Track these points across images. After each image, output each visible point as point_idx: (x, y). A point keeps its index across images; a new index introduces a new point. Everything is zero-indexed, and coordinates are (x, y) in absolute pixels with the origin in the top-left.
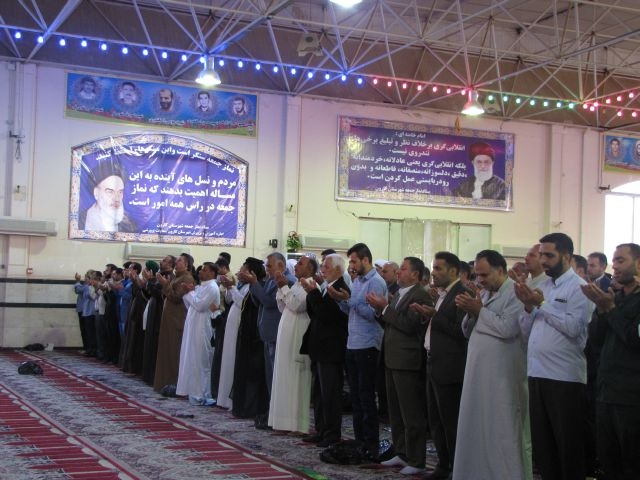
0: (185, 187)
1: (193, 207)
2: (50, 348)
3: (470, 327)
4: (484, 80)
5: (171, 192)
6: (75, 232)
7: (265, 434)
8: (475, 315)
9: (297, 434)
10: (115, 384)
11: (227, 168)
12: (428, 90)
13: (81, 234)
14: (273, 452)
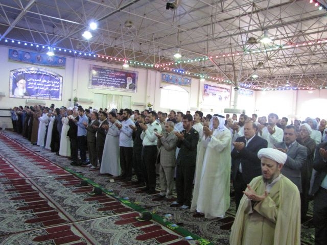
0: (44, 83)
1: (46, 89)
2: (4, 129)
3: (107, 133)
4: (130, 57)
5: (40, 84)
6: (11, 95)
7: (58, 157)
8: (107, 130)
9: (67, 157)
10: (20, 141)
11: (57, 78)
12: (114, 59)
13: (13, 96)
14: (59, 162)
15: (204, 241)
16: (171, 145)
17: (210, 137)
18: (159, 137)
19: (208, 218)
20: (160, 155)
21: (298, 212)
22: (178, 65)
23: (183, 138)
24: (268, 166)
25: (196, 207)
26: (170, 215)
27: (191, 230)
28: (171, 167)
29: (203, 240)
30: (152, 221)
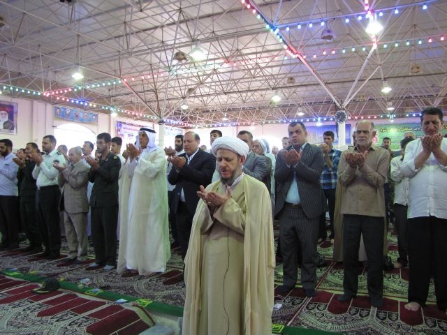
4: (2, 79)
15: (144, 301)
16: (80, 180)
17: (137, 159)
18: (60, 170)
19: (145, 275)
20: (63, 198)
21: (269, 220)
22: (79, 92)
23: (98, 166)
24: (227, 159)
25: (125, 263)
26: (87, 279)
27: (122, 292)
28: (83, 213)
29: (142, 300)
30: (60, 290)
